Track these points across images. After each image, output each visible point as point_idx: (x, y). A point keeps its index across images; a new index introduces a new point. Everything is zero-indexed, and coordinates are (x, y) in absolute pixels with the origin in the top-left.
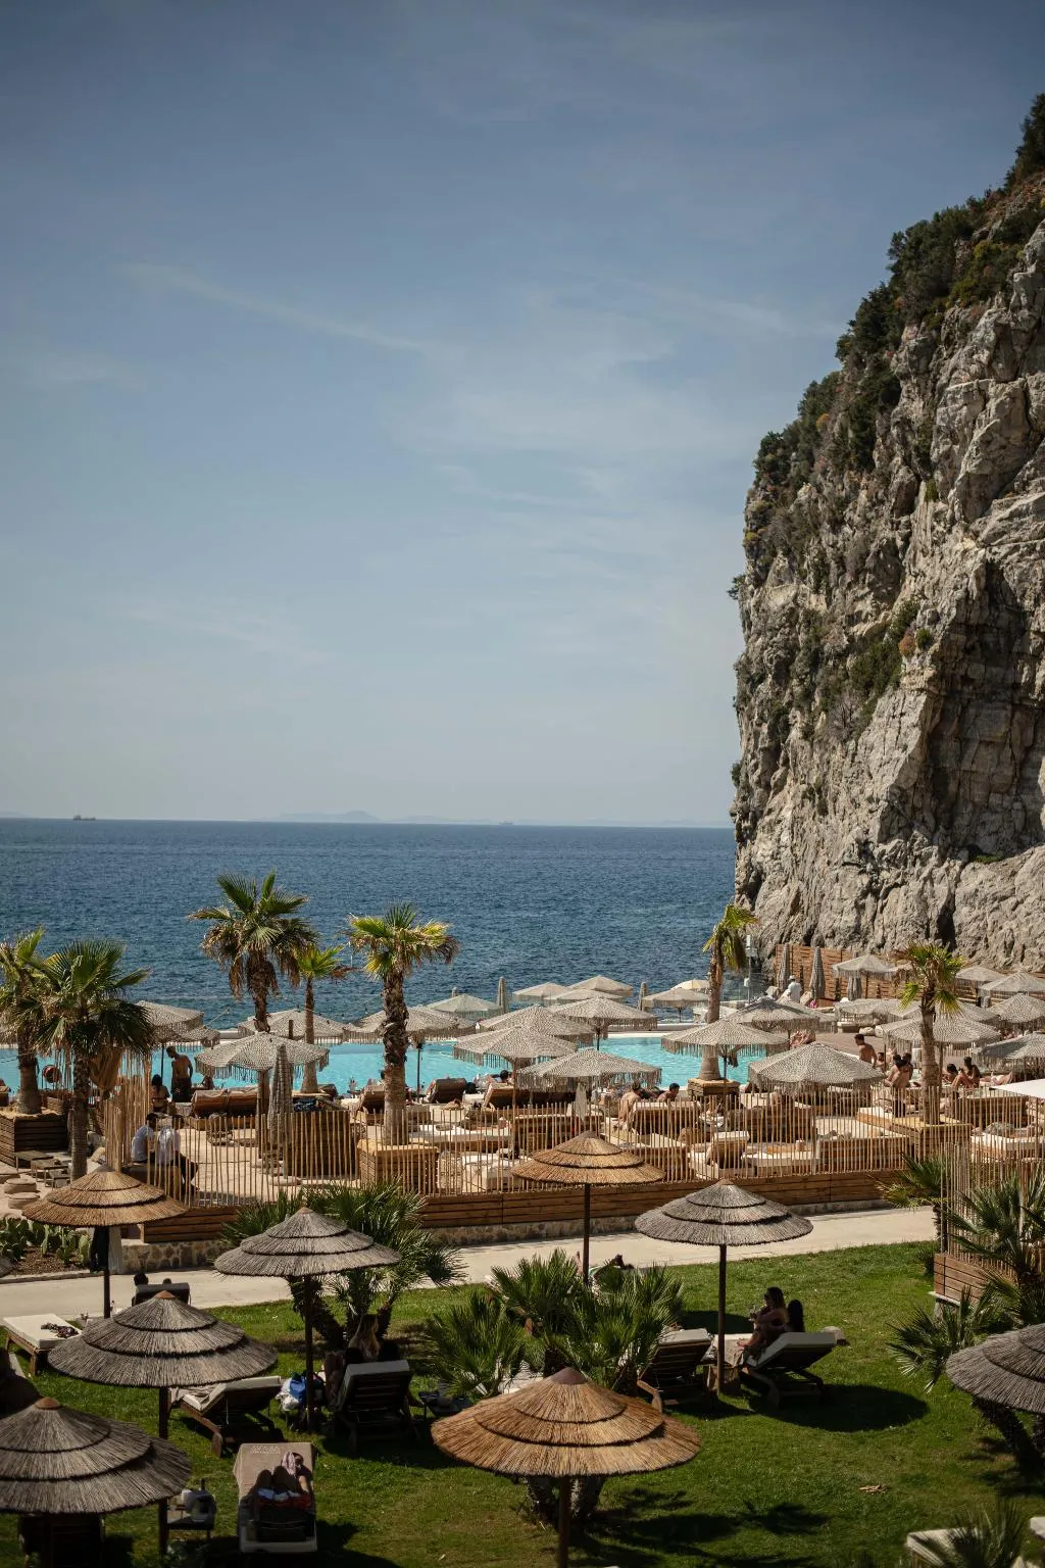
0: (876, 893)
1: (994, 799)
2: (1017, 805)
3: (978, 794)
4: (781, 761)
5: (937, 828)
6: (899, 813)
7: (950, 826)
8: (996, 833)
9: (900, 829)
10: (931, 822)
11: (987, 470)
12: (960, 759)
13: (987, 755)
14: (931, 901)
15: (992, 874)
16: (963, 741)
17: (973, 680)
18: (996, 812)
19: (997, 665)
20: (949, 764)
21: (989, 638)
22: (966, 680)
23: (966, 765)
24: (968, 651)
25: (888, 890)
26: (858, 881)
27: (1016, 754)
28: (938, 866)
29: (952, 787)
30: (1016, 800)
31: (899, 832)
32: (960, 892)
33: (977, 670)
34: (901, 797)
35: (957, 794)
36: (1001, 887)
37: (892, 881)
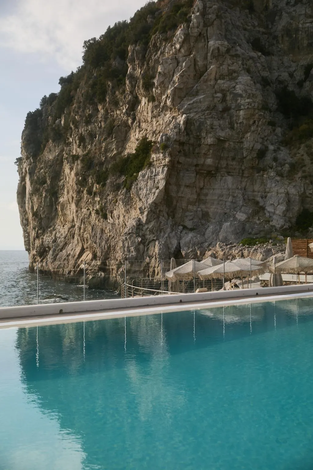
0: (144, 244)
1: (190, 207)
2: (199, 209)
3: (184, 205)
4: (54, 209)
5: (168, 218)
6: (154, 213)
7: (173, 217)
8: (192, 219)
9: (154, 219)
10: (166, 215)
11: (182, 87)
12: (178, 192)
13: (187, 190)
14: (170, 246)
15: (195, 234)
16: (179, 186)
17: (181, 163)
18: (192, 212)
19: (189, 158)
20: (173, 194)
21: (186, 148)
22: (179, 162)
23: (180, 194)
24: (180, 152)
25: (150, 242)
26: (136, 240)
27: (197, 191)
28: (171, 232)
29: (175, 203)
30: (198, 208)
31: (154, 220)
32: (182, 242)
33: (182, 159)
34: (155, 206)
35: (176, 205)
36: (199, 238)
37: (152, 238)
